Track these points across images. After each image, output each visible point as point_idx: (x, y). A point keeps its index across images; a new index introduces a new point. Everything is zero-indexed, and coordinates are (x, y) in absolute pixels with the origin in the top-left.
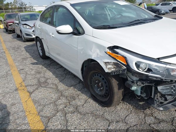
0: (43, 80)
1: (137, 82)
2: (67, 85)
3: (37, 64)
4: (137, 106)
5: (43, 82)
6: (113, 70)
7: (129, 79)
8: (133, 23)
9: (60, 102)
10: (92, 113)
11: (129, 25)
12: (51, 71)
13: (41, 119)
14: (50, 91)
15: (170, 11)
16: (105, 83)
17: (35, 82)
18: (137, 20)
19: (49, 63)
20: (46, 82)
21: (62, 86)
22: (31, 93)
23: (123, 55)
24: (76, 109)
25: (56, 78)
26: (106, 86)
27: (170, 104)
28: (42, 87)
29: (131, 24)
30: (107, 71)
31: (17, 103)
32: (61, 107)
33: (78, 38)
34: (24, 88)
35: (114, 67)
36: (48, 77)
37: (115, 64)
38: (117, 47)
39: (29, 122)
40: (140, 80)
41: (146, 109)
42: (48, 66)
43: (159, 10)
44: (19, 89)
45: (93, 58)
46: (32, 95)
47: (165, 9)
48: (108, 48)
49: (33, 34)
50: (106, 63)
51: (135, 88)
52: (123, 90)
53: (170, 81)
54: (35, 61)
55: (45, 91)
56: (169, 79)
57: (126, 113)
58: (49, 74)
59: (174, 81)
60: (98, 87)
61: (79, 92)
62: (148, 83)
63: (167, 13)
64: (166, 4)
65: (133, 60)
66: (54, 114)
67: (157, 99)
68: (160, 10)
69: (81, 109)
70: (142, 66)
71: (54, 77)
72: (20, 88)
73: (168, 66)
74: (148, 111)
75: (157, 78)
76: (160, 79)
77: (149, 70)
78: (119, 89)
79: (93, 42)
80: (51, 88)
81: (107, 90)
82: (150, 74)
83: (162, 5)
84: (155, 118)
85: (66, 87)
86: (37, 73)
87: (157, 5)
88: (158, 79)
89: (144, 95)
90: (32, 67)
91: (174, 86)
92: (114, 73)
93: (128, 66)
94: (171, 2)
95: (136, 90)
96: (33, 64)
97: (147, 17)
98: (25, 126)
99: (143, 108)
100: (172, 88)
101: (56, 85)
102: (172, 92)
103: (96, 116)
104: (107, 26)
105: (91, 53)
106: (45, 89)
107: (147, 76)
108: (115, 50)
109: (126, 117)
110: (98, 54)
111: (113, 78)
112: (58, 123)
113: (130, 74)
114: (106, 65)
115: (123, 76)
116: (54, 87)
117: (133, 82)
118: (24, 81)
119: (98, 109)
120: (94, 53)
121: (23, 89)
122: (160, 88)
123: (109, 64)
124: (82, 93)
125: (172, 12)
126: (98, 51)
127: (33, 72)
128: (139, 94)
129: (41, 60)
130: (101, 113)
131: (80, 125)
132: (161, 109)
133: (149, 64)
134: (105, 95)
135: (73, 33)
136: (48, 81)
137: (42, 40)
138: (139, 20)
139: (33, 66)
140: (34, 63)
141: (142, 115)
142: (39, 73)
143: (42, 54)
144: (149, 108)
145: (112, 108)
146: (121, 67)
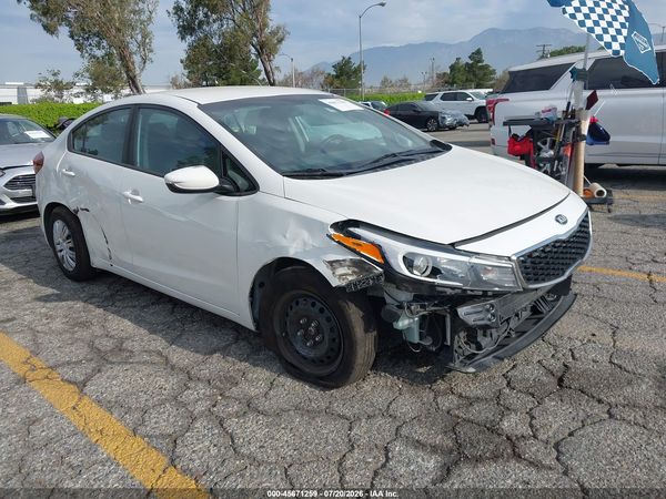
0: (106, 344)
1: (409, 304)
2: (197, 352)
3: (59, 298)
4: (413, 376)
5: (111, 351)
6: (350, 278)
7: (388, 300)
8: (381, 163)
9: (189, 395)
10: (297, 408)
11: (374, 169)
12: (124, 317)
13: (148, 444)
14: (146, 372)
15: (470, 117)
16: (328, 320)
17: (80, 352)
18: (389, 153)
19: (108, 293)
20: (119, 349)
21: (181, 356)
22: (81, 385)
23: (372, 240)
24: (250, 406)
25: (154, 336)
26: (332, 330)
27: (490, 357)
28: (112, 363)
29: (377, 164)
30: (335, 282)
31: (44, 416)
32: (200, 408)
33: (237, 203)
34: (46, 372)
35: (354, 272)
36: (123, 334)
37: (354, 263)
38: (357, 223)
39: (112, 456)
40: (417, 298)
41: (435, 381)
42: (107, 303)
43: (437, 113)
44: (30, 378)
45: (292, 253)
46: (87, 389)
47: (454, 112)
48: (332, 226)
49: (7, 194)
50: (331, 263)
51: (406, 322)
52: (375, 333)
53: (481, 293)
54: (50, 291)
55: (129, 373)
56: (478, 290)
57: (387, 395)
58: (122, 326)
59: (490, 294)
60: (306, 337)
61: (244, 365)
62: (435, 305)
63: (461, 124)
64: (454, 97)
65: (397, 252)
66: (186, 425)
67: (460, 347)
68: (440, 115)
69: (264, 405)
70: (418, 262)
71: (143, 331)
72: (30, 376)
73: (474, 260)
74: (441, 385)
75: (453, 288)
76: (459, 291)
77: (435, 272)
78: (366, 331)
79: (290, 214)
80: (145, 363)
81: (334, 340)
82: (438, 281)
83: (443, 98)
84: (460, 396)
85: (198, 355)
86: (75, 325)
87: (429, 98)
88: (457, 291)
89: (427, 342)
90: (43, 310)
91: (492, 306)
92: (355, 285)
93: (386, 265)
94: (468, 92)
95: (409, 329)
96: (46, 299)
97: (410, 143)
98: (104, 465)
99: (430, 379)
100: (488, 310)
101: (160, 354)
102: (490, 320)
103: (312, 414)
104: (319, 170)
105: (284, 242)
106: (128, 367)
107: (432, 286)
108: (351, 229)
109: (391, 403)
110: (305, 244)
111: (350, 303)
112: (207, 444)
113: (391, 289)
114: (333, 269)
115: (375, 294)
116: (157, 359)
117: (400, 307)
118: (35, 353)
119: (311, 397)
120: (294, 240)
121: (47, 377)
122: (462, 311)
123: (341, 266)
124: (255, 365)
125: (476, 121)
126: (305, 235)
127: (57, 325)
128: (416, 339)
129: (69, 285)
130: (323, 405)
131: (272, 438)
132: (471, 370)
133: (434, 259)
134: (329, 357)
135: (219, 191)
136: (128, 345)
137: (79, 215)
138: (394, 155)
139: (48, 305)
140: (48, 296)
141: (427, 396)
142: (85, 325)
143: (74, 264)
144: (442, 378)
145: (349, 390)
146: (370, 270)
